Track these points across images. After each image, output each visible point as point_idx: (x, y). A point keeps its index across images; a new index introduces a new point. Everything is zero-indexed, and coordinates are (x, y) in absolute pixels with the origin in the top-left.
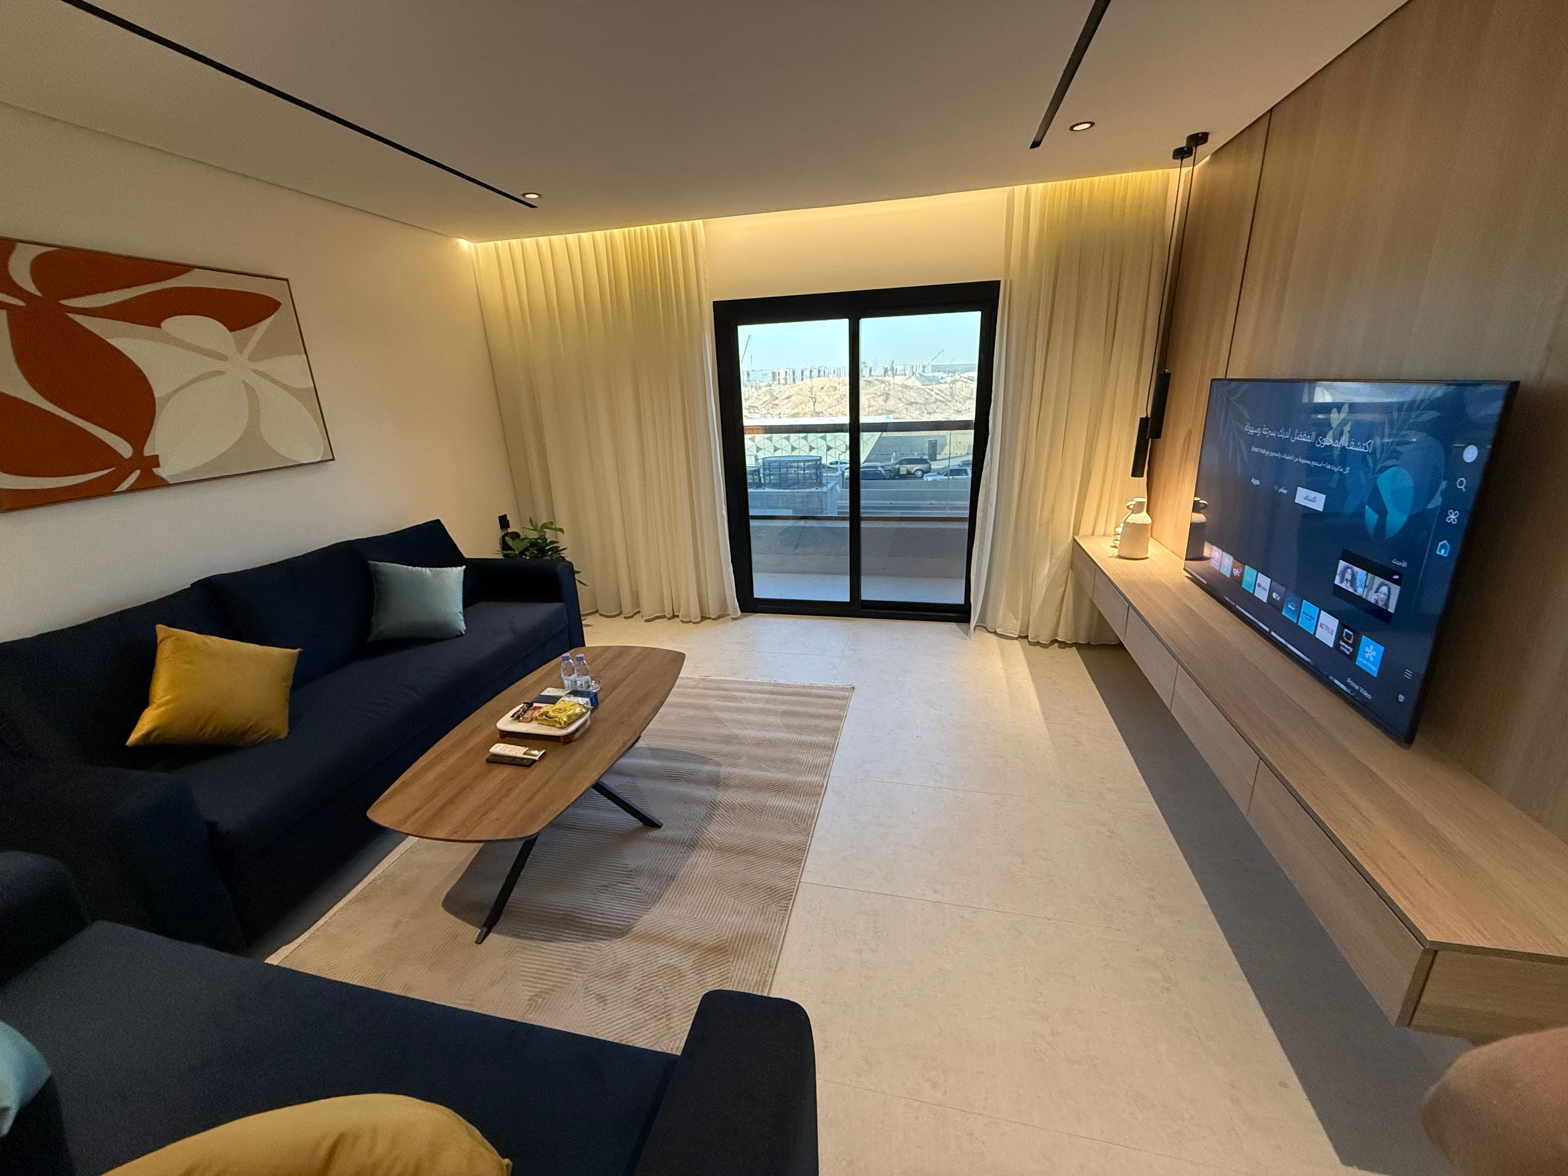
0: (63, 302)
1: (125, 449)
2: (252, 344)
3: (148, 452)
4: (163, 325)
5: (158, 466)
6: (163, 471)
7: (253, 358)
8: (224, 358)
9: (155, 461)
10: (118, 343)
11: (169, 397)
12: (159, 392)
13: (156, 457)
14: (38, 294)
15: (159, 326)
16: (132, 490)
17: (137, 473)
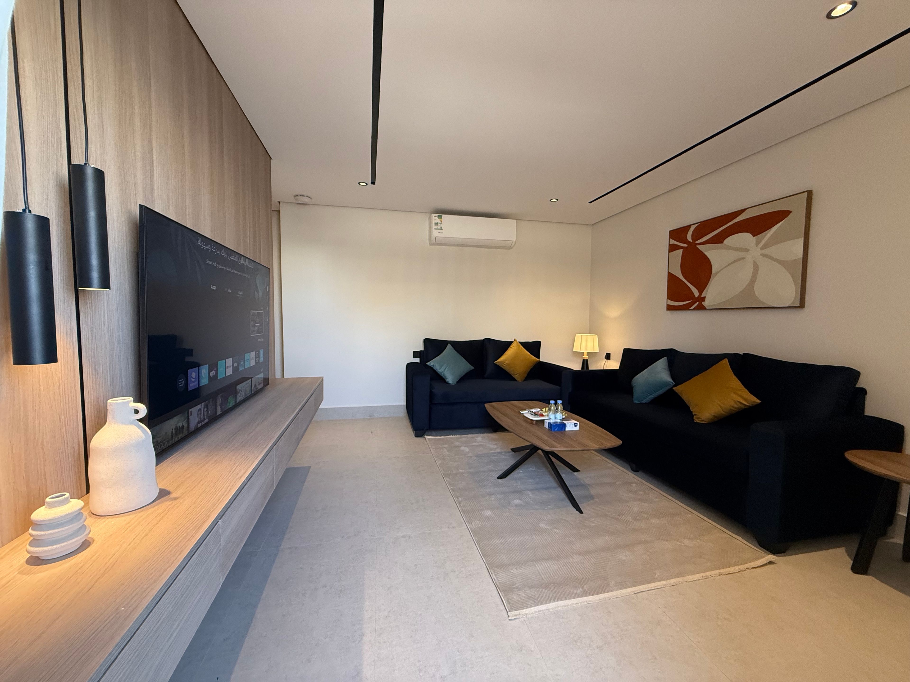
0: (696, 242)
1: (696, 293)
2: (764, 242)
3: (702, 296)
4: (726, 242)
5: (704, 301)
6: (706, 304)
7: (762, 249)
8: (747, 250)
9: (704, 299)
10: (706, 253)
11: (717, 273)
12: (714, 271)
13: (705, 297)
14: (691, 241)
15: (722, 243)
16: (694, 309)
17: (698, 303)
